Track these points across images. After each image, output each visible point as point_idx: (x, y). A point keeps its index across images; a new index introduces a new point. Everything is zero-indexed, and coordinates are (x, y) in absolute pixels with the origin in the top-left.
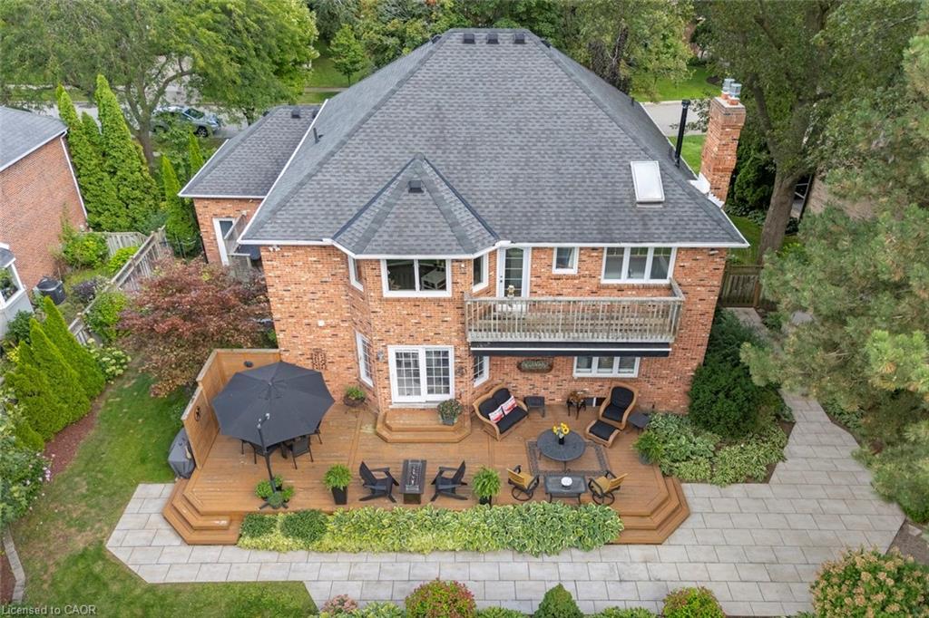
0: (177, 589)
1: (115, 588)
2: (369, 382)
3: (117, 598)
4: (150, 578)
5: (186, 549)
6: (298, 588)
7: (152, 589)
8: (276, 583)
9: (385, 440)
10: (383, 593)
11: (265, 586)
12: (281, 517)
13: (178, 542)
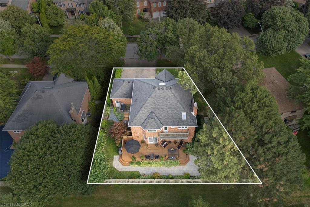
0: (123, 172)
1: (116, 172)
2: (145, 140)
3: (116, 173)
4: (120, 171)
5: (123, 166)
6: (138, 172)
7: (120, 172)
8: (135, 171)
9: (148, 149)
10: (149, 173)
11: (134, 172)
12: (135, 162)
13: (122, 165)
